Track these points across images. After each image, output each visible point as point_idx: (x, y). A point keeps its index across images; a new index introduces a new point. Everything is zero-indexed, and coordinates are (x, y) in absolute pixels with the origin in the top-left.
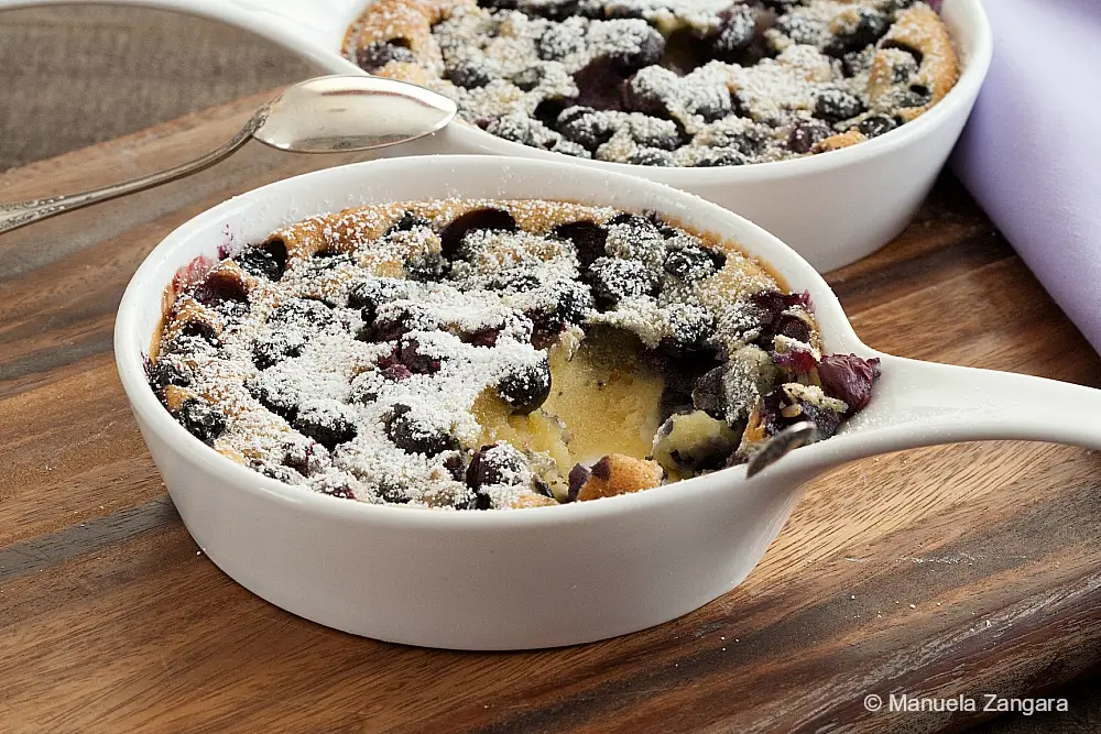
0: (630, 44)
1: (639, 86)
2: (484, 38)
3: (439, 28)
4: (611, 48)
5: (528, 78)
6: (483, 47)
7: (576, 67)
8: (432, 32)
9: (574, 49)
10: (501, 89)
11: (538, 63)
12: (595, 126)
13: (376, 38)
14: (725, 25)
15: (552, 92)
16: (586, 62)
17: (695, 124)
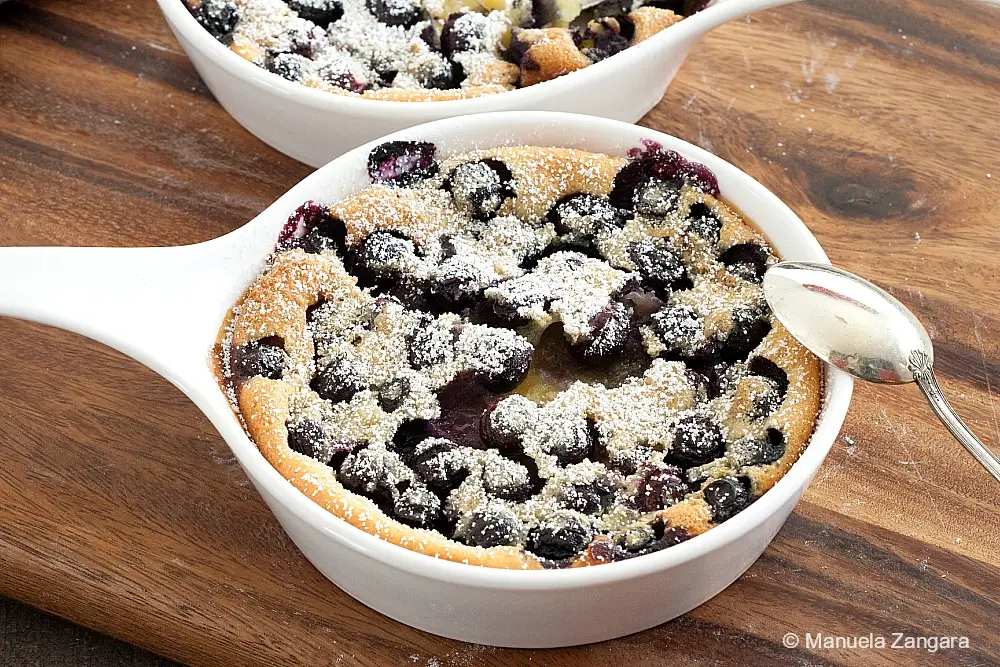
0: (495, 363)
1: (497, 421)
2: (359, 330)
3: (316, 314)
4: (478, 365)
5: (393, 393)
6: (357, 340)
7: (441, 382)
8: (309, 319)
9: (442, 358)
10: (366, 404)
11: (405, 372)
12: (448, 466)
13: (249, 336)
14: (595, 333)
15: (413, 414)
16: (450, 378)
17: (548, 466)
